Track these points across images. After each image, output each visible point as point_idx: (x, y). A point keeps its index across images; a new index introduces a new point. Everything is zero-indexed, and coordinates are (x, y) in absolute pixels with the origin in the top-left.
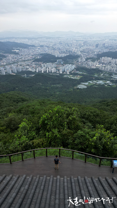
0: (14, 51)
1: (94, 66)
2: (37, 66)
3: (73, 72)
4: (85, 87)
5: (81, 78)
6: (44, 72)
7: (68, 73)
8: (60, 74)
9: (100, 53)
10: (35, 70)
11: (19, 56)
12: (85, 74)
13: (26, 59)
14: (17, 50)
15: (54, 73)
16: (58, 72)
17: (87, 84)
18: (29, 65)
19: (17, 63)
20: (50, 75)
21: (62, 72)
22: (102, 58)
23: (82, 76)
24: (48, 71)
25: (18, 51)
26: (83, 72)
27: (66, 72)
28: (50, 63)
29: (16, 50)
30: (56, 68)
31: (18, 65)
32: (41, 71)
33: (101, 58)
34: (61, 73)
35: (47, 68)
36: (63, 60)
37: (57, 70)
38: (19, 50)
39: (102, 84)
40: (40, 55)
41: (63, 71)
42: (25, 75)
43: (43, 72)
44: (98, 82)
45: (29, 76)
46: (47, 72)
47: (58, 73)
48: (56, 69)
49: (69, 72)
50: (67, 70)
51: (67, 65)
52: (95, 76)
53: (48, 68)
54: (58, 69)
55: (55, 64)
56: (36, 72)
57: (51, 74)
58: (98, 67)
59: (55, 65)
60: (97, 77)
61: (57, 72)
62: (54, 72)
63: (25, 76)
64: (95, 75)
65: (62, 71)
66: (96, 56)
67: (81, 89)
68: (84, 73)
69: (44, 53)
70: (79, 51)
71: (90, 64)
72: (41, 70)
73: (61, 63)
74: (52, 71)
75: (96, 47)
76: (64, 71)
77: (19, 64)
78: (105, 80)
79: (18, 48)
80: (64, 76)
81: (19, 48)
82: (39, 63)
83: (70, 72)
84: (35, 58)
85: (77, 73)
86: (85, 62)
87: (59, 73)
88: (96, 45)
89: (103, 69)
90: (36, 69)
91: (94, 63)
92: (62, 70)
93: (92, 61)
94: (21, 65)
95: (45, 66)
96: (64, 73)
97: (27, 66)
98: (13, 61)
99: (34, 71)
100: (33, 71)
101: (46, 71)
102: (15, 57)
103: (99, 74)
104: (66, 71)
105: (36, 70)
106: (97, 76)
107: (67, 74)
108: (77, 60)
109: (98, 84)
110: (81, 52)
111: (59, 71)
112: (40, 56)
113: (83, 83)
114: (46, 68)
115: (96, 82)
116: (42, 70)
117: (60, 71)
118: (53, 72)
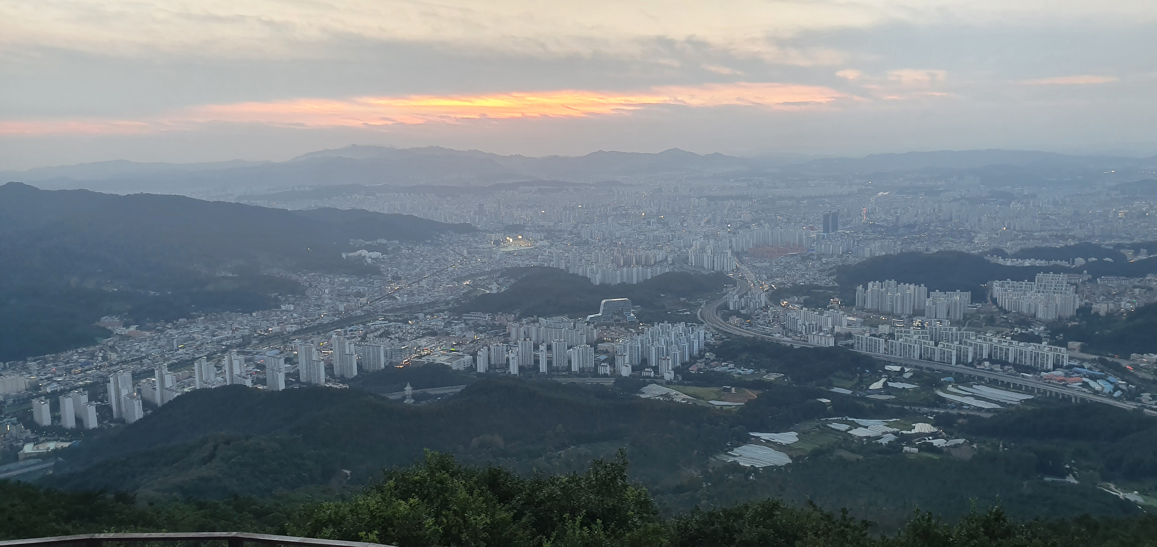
0: (350, 254)
1: (821, 330)
2: (482, 336)
3: (699, 370)
4: (783, 459)
5: (750, 403)
6: (521, 368)
7: (669, 376)
8: (620, 380)
9: (852, 260)
10: (468, 358)
11: (377, 283)
12: (772, 377)
13: (420, 300)
14: (370, 249)
15: (582, 373)
16: (608, 370)
17: (789, 438)
18: (433, 333)
19: (364, 324)
20: (558, 385)
21: (634, 369)
22: (866, 288)
23: (753, 394)
24: (549, 363)
25: (376, 254)
26: (758, 366)
27: (656, 369)
28: (559, 318)
29: (364, 252)
30: (594, 345)
31: (366, 334)
32: (507, 365)
33: (860, 288)
34: (626, 372)
35: (543, 348)
36: (634, 302)
37: (603, 357)
38: (384, 251)
39: (884, 441)
40: (502, 276)
41: (636, 362)
42: (408, 389)
43: (514, 370)
44: (857, 426)
45: (430, 396)
46: (543, 368)
47: (605, 375)
48: (596, 351)
49: (676, 370)
50: (658, 359)
51: (657, 327)
52: (836, 390)
53: (549, 348)
54: (606, 352)
55: (589, 323)
56: (472, 369)
57: (564, 381)
58: (850, 342)
59: (592, 326)
60: (848, 396)
61: (601, 370)
62: (582, 370)
63: (404, 398)
64: (833, 386)
65: (631, 362)
66: (830, 275)
67: (754, 470)
68: (763, 371)
69: (527, 262)
70: (729, 252)
71: (800, 322)
72: (508, 360)
73: (625, 317)
74: (570, 362)
75: (826, 230)
76: (644, 362)
77: (377, 330)
78: (900, 413)
79: (379, 241)
80: (644, 389)
81: (384, 241)
82: (493, 319)
83: (681, 370)
84: (470, 292)
85: (723, 374)
86: (766, 307)
87: (615, 374)
88: (826, 217)
89: (882, 350)
90: (474, 355)
91: (821, 313)
92: (631, 356)
93: (806, 304)
94: (386, 334)
95: (527, 335)
96: (644, 374)
97: (424, 335)
98: (340, 313)
99: (462, 368)
100: (454, 368)
101: (537, 362)
102: (354, 289)
103: (861, 380)
104: (654, 365)
105: (475, 360)
106: (849, 392)
107: (662, 377)
108: (721, 302)
109: (860, 438)
110: (737, 254)
111: (612, 362)
112: (501, 280)
113: (765, 436)
114: (536, 347)
115: (847, 427)
116: (511, 356)
117: (619, 361)
118: (575, 368)
